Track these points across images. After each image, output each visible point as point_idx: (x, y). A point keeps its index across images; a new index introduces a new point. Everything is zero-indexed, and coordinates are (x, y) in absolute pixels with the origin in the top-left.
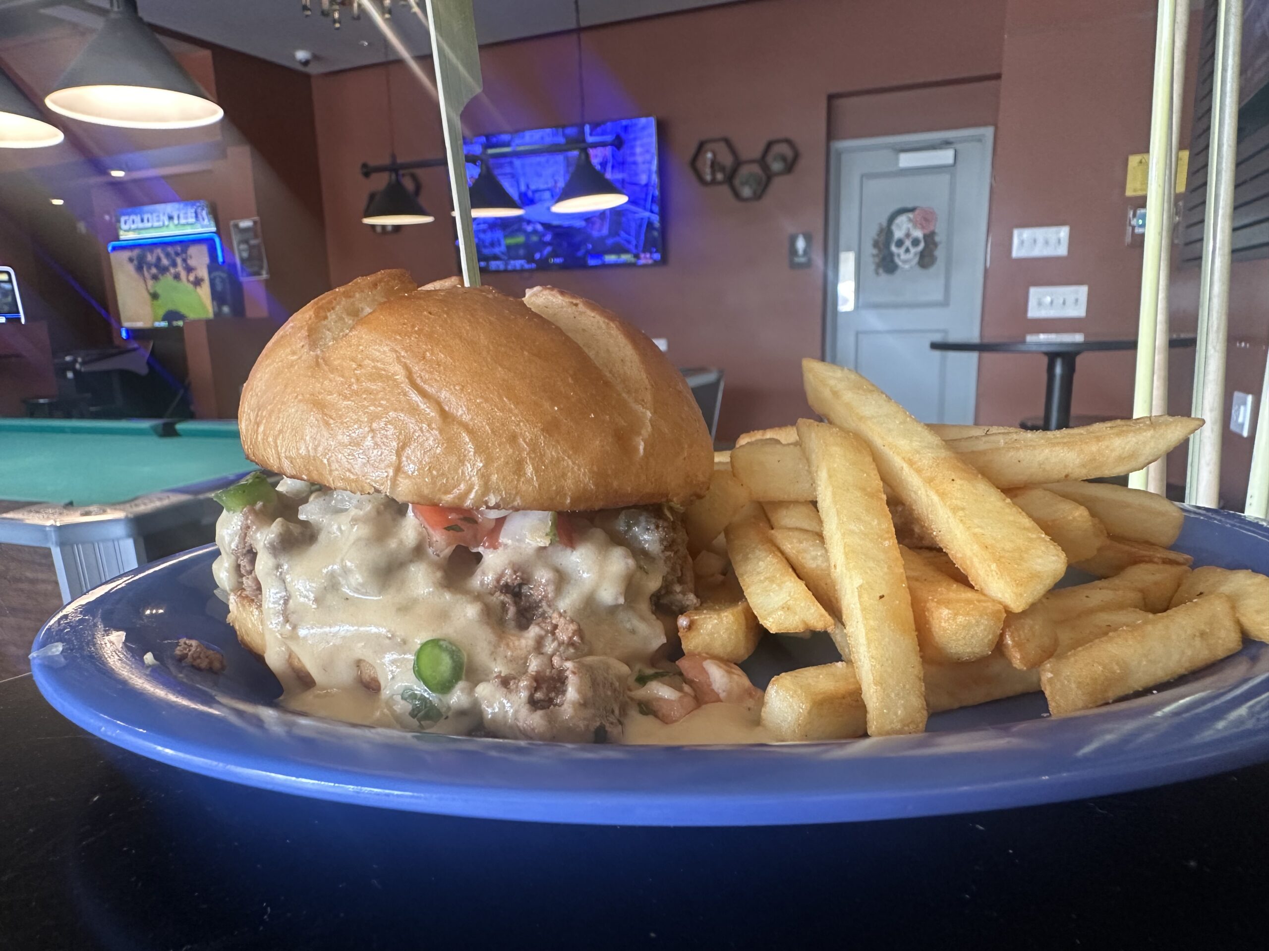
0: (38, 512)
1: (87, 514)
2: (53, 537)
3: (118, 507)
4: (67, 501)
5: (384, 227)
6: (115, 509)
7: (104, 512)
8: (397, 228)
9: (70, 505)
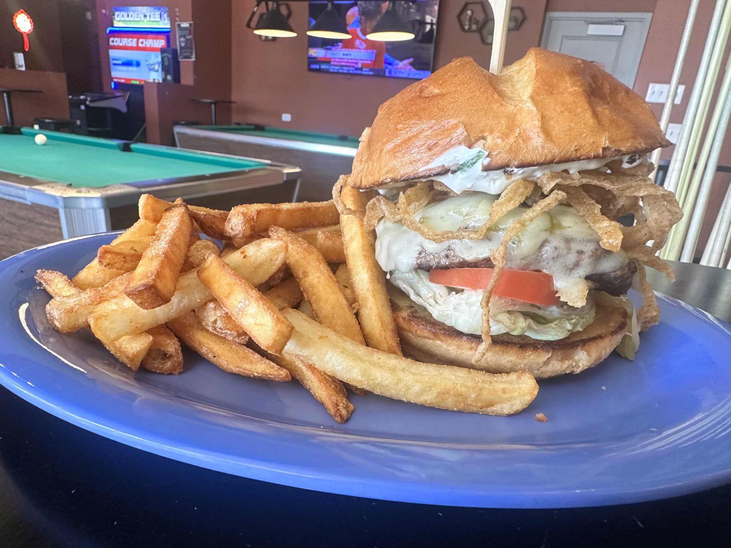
0: (52, 187)
1: (80, 192)
2: (61, 203)
3: (97, 190)
4: (69, 183)
5: (266, 37)
6: (95, 191)
7: (89, 192)
8: (274, 39)
9: (70, 185)
